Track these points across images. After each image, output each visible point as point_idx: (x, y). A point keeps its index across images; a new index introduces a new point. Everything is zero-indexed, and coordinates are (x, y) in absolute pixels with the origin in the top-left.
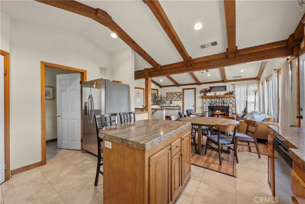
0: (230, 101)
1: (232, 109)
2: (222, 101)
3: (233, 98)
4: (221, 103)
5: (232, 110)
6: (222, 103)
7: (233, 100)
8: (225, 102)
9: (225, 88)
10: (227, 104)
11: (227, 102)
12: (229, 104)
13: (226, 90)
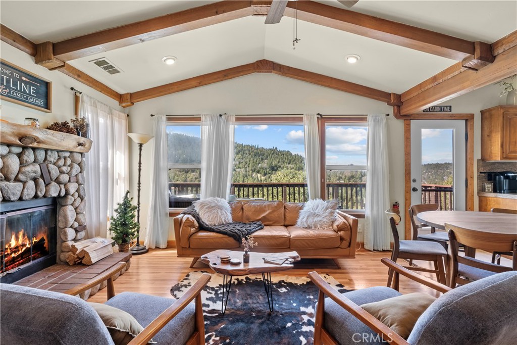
0: (71, 166)
1: (76, 209)
2: (37, 167)
3: (81, 153)
4: (35, 180)
5: (77, 214)
6: (41, 181)
7: (79, 164)
8: (54, 171)
9: (44, 92)
10: (59, 183)
11: (62, 172)
12: (65, 185)
13: (47, 106)
